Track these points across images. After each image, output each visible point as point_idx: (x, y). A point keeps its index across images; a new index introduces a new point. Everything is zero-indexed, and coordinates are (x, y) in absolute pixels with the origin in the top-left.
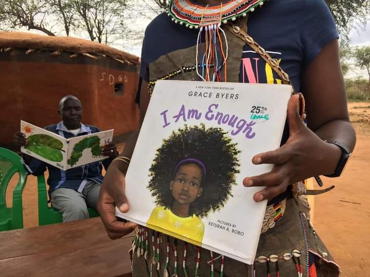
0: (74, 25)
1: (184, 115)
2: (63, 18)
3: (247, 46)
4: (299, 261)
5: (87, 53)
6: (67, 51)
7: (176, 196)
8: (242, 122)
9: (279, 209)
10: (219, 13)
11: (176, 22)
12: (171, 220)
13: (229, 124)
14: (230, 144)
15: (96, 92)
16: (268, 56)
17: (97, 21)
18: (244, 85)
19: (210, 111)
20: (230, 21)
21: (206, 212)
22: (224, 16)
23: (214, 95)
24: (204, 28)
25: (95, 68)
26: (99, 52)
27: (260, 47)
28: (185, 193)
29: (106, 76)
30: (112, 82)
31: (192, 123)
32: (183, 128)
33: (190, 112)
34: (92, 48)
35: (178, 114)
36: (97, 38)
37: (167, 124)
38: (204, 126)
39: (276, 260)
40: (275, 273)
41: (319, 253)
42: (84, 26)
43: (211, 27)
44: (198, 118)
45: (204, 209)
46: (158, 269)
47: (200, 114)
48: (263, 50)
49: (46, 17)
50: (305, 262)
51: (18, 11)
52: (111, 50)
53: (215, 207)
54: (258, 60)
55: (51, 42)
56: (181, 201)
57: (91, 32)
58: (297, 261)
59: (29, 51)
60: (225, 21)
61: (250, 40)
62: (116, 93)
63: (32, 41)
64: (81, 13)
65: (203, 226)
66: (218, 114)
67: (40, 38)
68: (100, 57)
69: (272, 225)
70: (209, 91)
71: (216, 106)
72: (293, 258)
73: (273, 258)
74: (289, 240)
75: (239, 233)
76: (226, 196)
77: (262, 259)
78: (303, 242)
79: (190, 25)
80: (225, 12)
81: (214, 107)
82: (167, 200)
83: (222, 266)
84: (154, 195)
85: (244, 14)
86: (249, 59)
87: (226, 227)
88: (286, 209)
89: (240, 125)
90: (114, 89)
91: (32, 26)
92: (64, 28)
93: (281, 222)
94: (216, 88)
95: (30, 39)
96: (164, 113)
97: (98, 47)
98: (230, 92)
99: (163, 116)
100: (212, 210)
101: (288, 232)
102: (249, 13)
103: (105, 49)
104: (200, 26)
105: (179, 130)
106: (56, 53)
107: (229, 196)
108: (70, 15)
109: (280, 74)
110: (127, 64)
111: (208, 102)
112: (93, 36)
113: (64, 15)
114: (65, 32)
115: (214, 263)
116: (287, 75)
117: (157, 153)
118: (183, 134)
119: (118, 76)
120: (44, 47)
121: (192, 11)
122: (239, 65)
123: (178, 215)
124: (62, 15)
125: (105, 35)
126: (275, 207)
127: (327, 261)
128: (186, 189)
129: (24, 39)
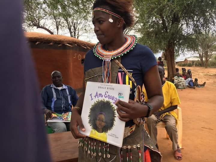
0: (61, 26)
1: (97, 95)
2: (55, 22)
3: (120, 68)
4: (140, 149)
5: (67, 43)
6: (57, 42)
7: (98, 126)
8: (116, 99)
9: (132, 128)
10: (111, 55)
11: (96, 55)
12: (97, 134)
13: (112, 99)
14: (113, 107)
15: (72, 64)
16: (127, 72)
17: (73, 23)
18: (117, 85)
19: (106, 94)
20: (114, 58)
21: (107, 131)
22: (112, 56)
23: (106, 88)
24: (105, 60)
25: (71, 51)
26: (73, 43)
27: (124, 68)
28: (100, 124)
29: (77, 55)
30: (80, 58)
31: (100, 99)
32: (98, 101)
33: (99, 94)
34: (70, 41)
35: (95, 95)
36: (73, 33)
37: (92, 99)
38: (104, 100)
39: (130, 148)
40: (130, 153)
41: (150, 147)
42: (67, 26)
43: (107, 60)
44: (102, 97)
45: (107, 130)
46: (86, 150)
47: (103, 95)
48: (125, 70)
49: (46, 21)
50: (142, 150)
51: (32, 19)
52: (80, 42)
53: (110, 129)
54: (124, 74)
55: (49, 38)
56: (100, 128)
57: (70, 29)
58: (139, 148)
59: (37, 43)
60: (113, 58)
61: (121, 66)
62: (82, 64)
63: (39, 38)
64: (65, 19)
65: (107, 136)
66: (108, 95)
67: (43, 36)
68: (74, 46)
69: (129, 134)
70: (105, 86)
71: (108, 92)
72: (137, 147)
73: (129, 147)
74: (136, 140)
75: (117, 137)
76: (113, 125)
77: (125, 147)
78: (142, 141)
79: (100, 58)
80: (113, 55)
81: (107, 93)
82: (95, 127)
83: (108, 149)
84: (91, 125)
85: (119, 56)
86: (120, 73)
87: (113, 136)
88: (135, 128)
89: (115, 100)
90: (81, 62)
91: (38, 27)
92: (56, 27)
93: (133, 134)
94: (107, 85)
95: (38, 36)
96: (91, 95)
97: (73, 40)
98: (111, 87)
99: (90, 96)
100: (109, 130)
101: (136, 137)
102: (121, 56)
103: (77, 41)
104: (104, 59)
105: (97, 101)
106: (51, 44)
107: (114, 125)
108: (59, 20)
109: (131, 79)
110: (88, 49)
111: (105, 91)
112: (71, 31)
113: (56, 20)
114: (56, 29)
115: (105, 147)
116: (133, 79)
117: (90, 110)
118: (98, 103)
119: (83, 55)
120: (45, 41)
121: (102, 52)
122: (117, 75)
123: (99, 132)
124: (55, 20)
125: (78, 31)
126: (130, 127)
127: (153, 150)
128: (100, 123)
129: (35, 36)
